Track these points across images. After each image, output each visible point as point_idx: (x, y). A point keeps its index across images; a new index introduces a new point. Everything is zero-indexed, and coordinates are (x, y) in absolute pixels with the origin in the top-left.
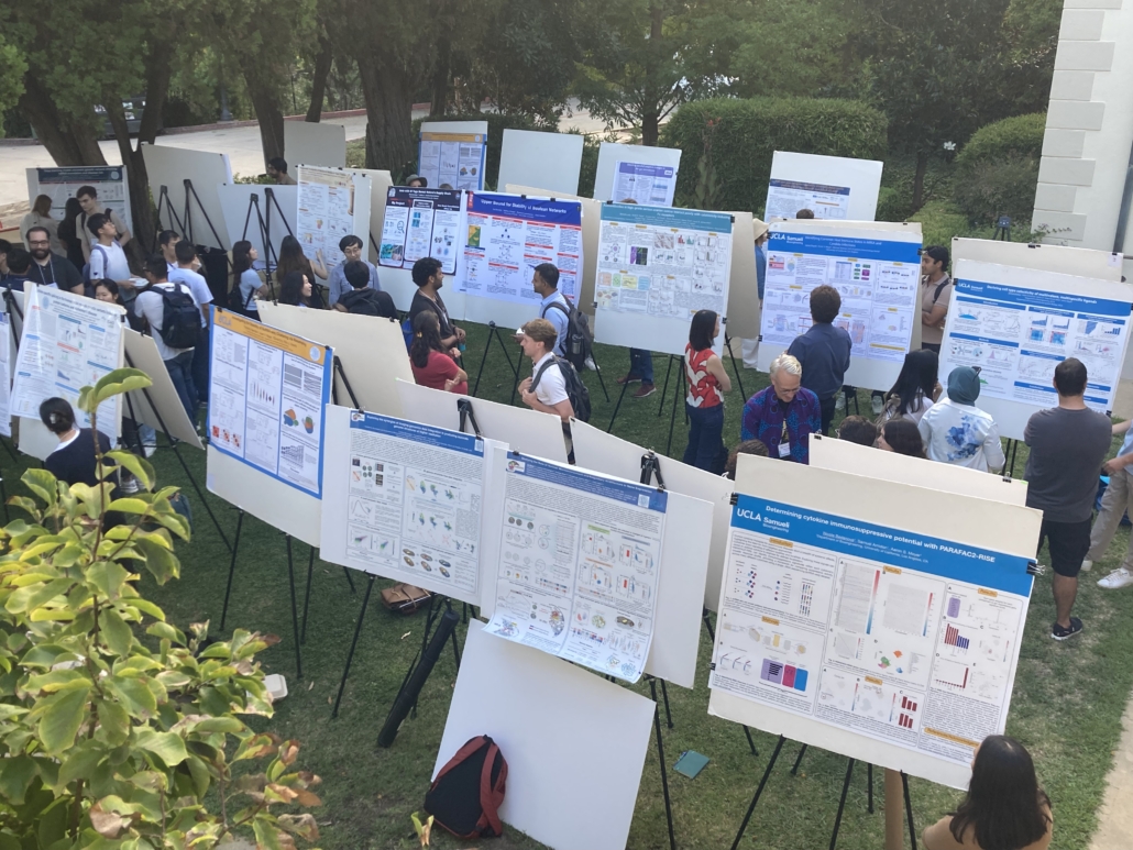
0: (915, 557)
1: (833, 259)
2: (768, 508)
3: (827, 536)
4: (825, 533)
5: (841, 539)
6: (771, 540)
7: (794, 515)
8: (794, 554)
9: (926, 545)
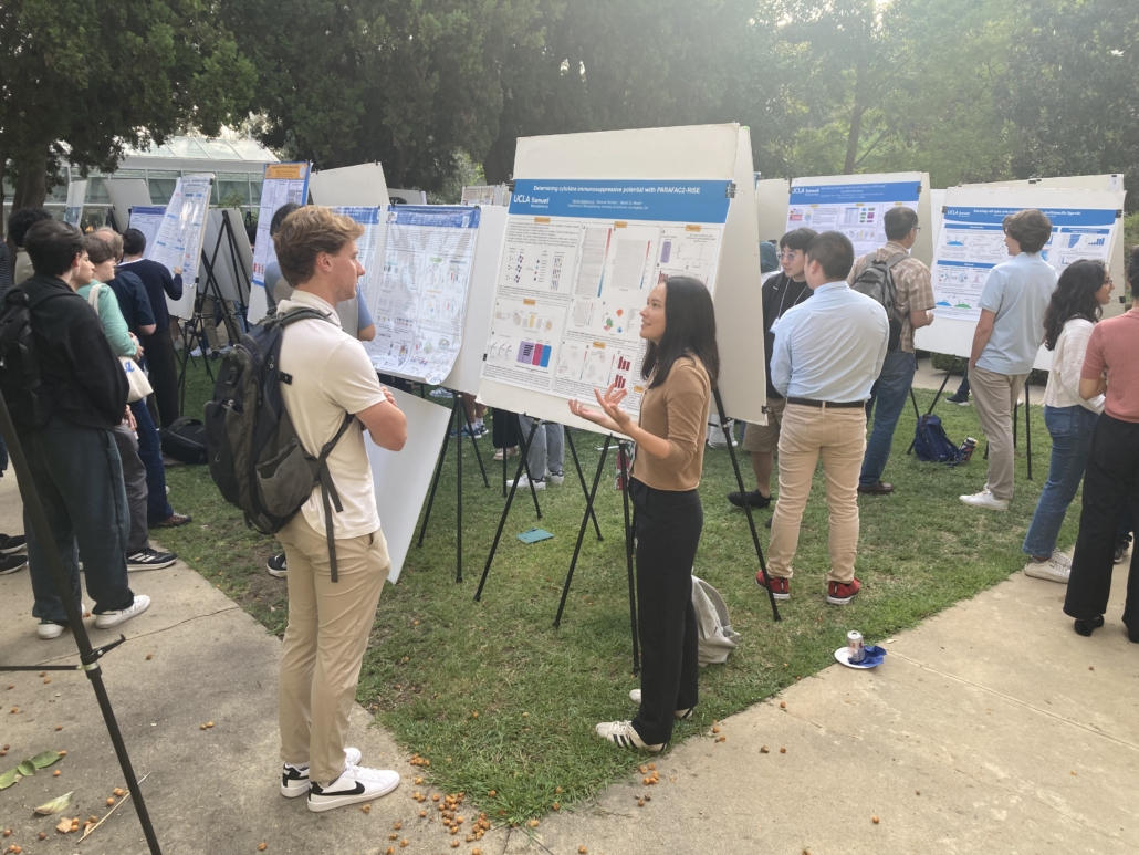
0: (638, 205)
1: (843, 206)
2: (536, 188)
3: (576, 203)
4: (574, 201)
5: (585, 203)
6: (536, 220)
7: (553, 188)
8: (551, 229)
9: (647, 190)
